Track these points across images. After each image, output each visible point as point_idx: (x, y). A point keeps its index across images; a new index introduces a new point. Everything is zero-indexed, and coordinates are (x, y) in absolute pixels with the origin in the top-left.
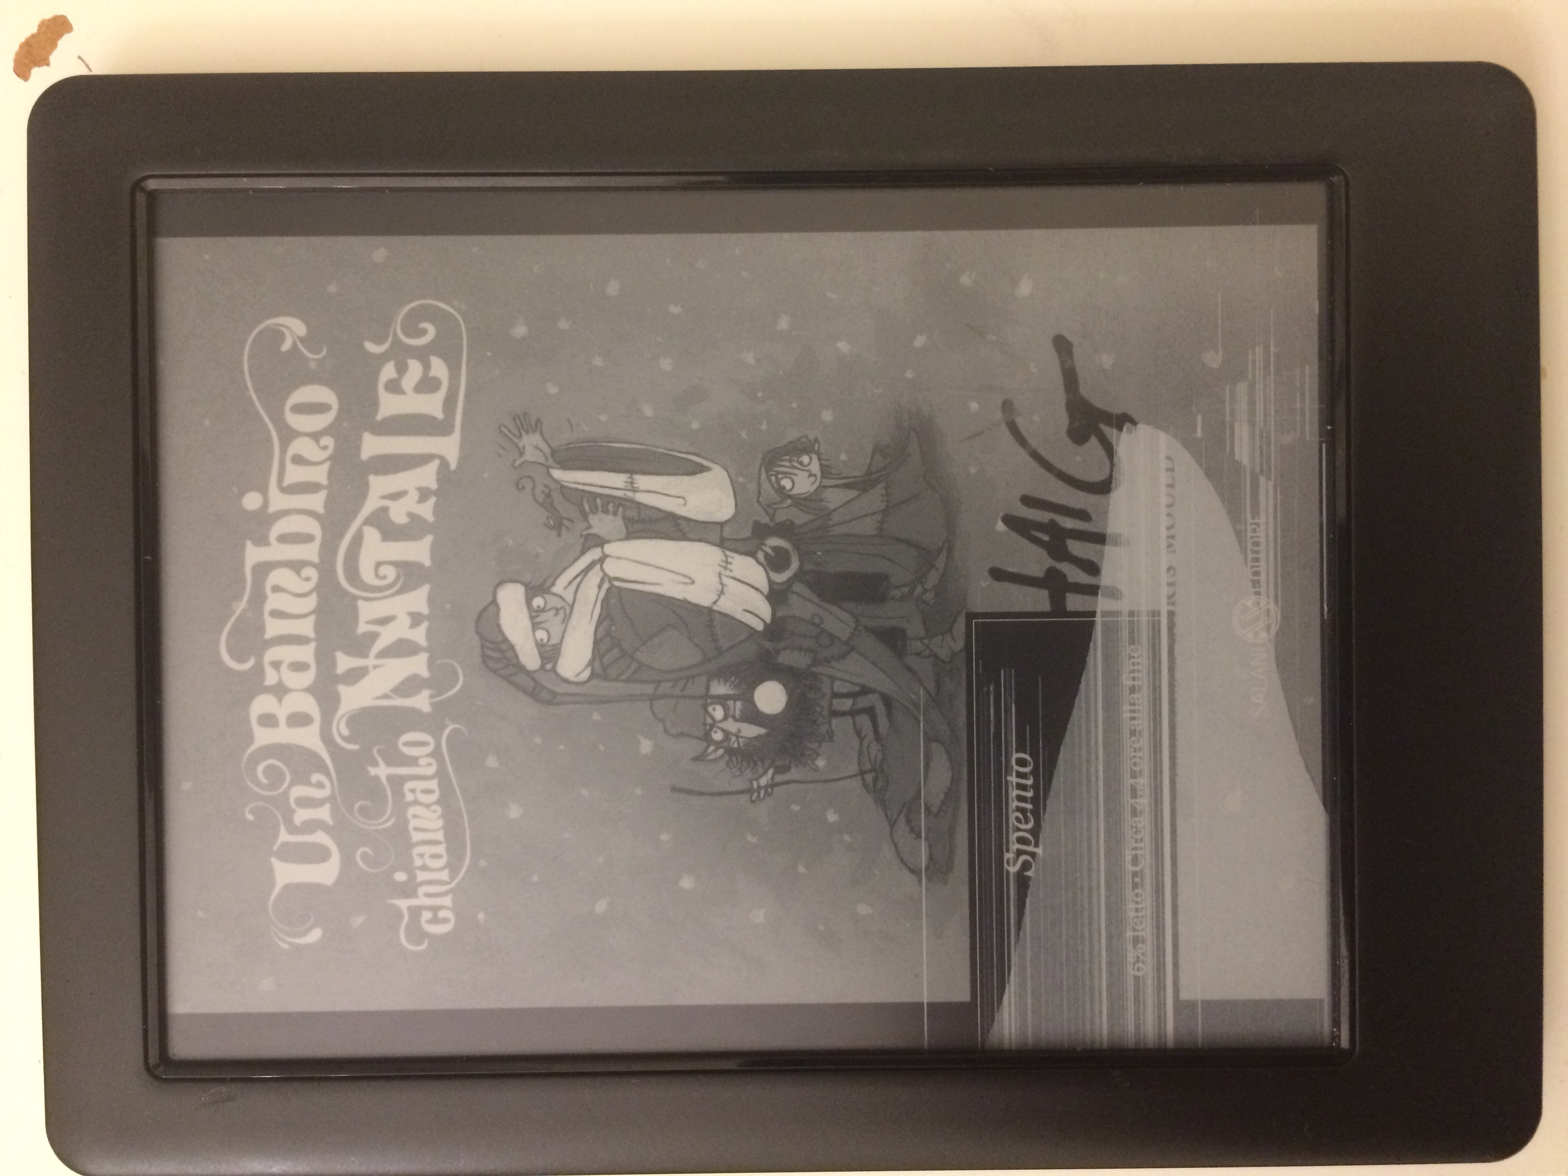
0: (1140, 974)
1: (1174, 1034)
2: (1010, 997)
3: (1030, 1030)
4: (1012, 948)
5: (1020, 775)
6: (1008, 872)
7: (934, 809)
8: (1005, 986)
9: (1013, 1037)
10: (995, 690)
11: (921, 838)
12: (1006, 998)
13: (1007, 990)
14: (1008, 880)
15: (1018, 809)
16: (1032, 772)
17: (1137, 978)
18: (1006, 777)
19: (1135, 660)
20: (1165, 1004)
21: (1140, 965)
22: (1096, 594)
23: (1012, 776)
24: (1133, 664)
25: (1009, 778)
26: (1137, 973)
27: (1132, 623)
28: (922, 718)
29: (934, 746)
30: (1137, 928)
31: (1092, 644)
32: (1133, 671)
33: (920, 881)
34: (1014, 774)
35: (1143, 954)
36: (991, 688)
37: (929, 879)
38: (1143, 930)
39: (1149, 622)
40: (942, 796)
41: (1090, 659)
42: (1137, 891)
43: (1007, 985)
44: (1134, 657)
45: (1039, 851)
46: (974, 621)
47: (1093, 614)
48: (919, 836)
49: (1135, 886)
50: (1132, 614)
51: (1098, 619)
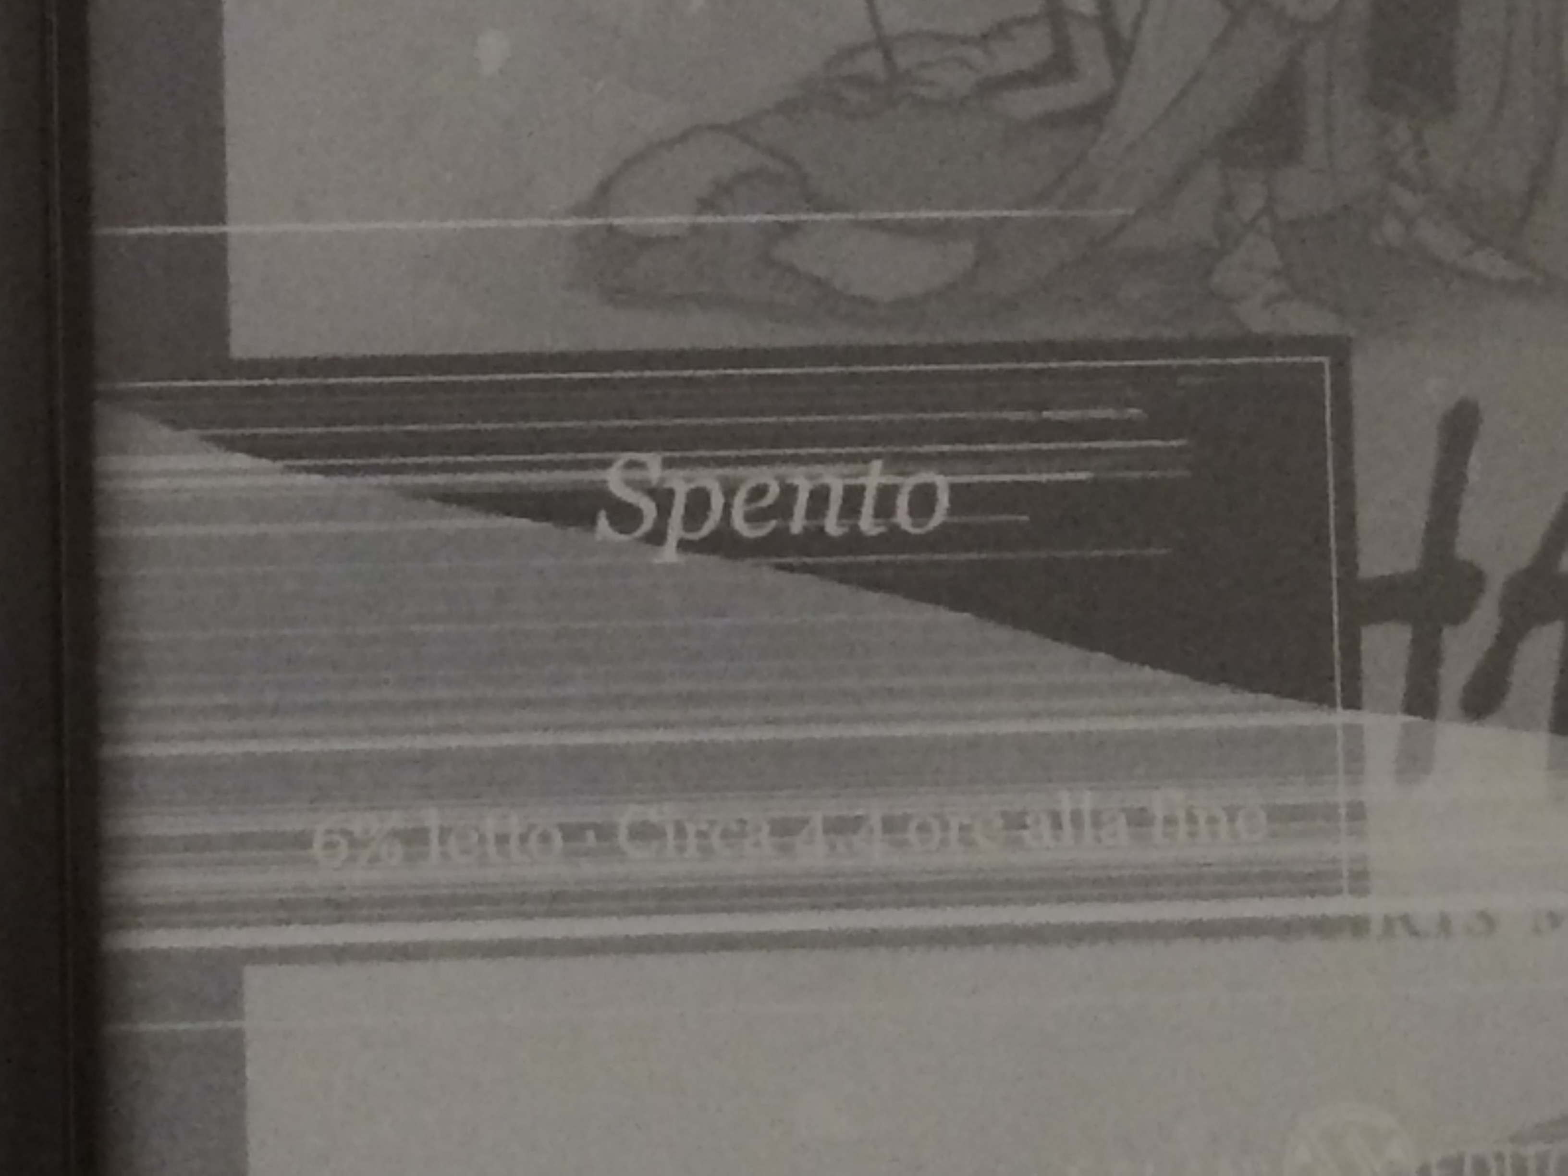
0: (317, 850)
1: (143, 951)
2: (245, 472)
3: (150, 532)
4: (386, 479)
5: (887, 495)
6: (605, 465)
7: (784, 251)
8: (275, 459)
9: (130, 484)
10: (1130, 421)
11: (699, 213)
12: (241, 460)
13: (264, 463)
14: (582, 465)
15: (789, 492)
16: (895, 529)
17: (302, 841)
18: (878, 456)
19: (1223, 827)
20: (228, 924)
21: (344, 850)
22: (1409, 709)
23: (883, 473)
24: (1212, 820)
25: (877, 465)
26: (318, 842)
27: (1329, 812)
28: (1045, 212)
29: (968, 248)
30: (452, 840)
31: (1266, 698)
32: (1192, 819)
33: (577, 211)
34: (890, 480)
35: (374, 859)
36: (1134, 412)
37: (581, 236)
38: (445, 855)
39: (1334, 861)
40: (821, 271)
41: (1225, 695)
42: (557, 838)
43: (279, 464)
44: (1232, 820)
45: (669, 553)
46: (1325, 360)
47: (1353, 702)
48: (707, 205)
49: (572, 833)
50: (1357, 812)
51: (1341, 717)
